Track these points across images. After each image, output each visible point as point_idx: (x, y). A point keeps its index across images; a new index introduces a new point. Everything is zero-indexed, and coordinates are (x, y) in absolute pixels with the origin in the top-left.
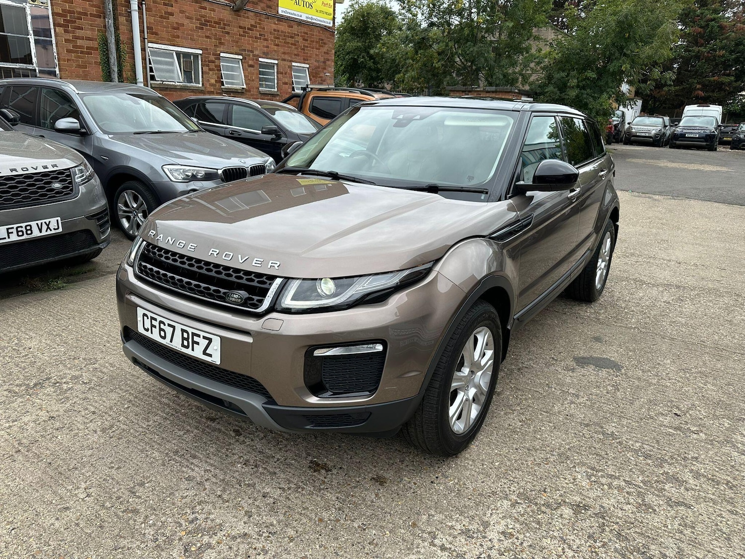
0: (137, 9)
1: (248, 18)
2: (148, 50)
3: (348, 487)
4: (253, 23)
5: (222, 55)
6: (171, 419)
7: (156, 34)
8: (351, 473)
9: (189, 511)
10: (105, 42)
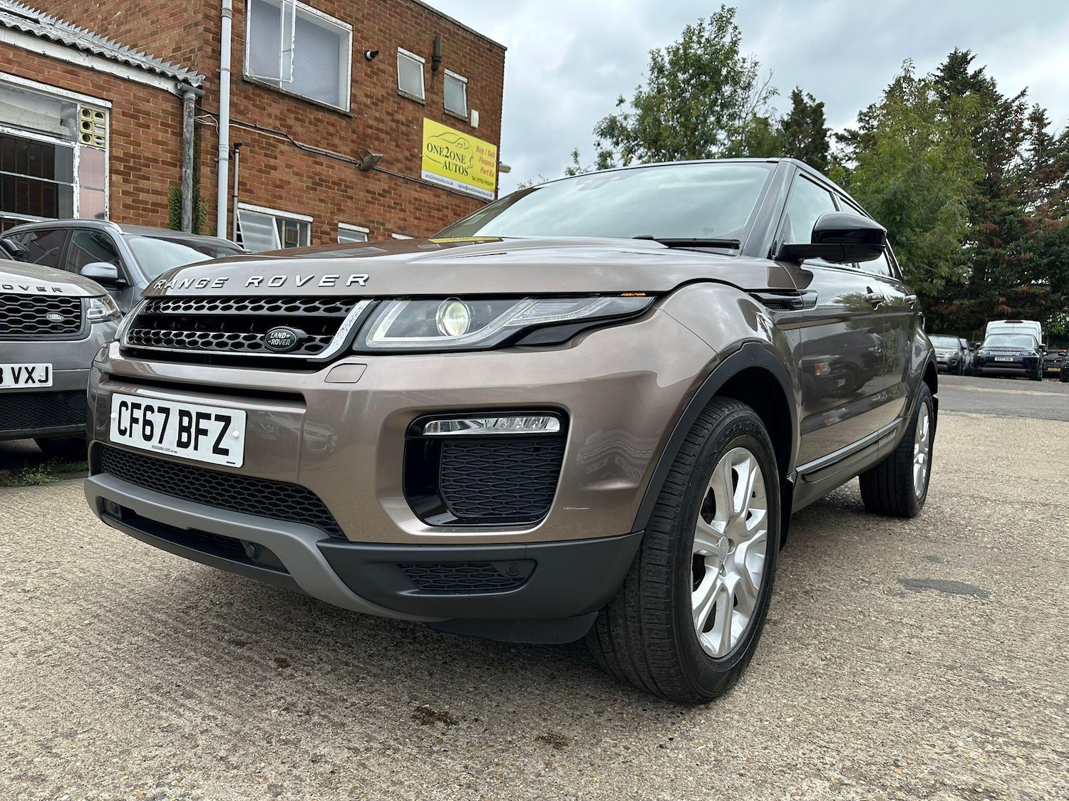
0: (227, 157)
1: (379, 180)
2: (237, 212)
3: (489, 750)
4: (386, 187)
5: (341, 225)
6: (164, 640)
7: (251, 192)
8: (496, 728)
9: (150, 782)
10: (178, 199)
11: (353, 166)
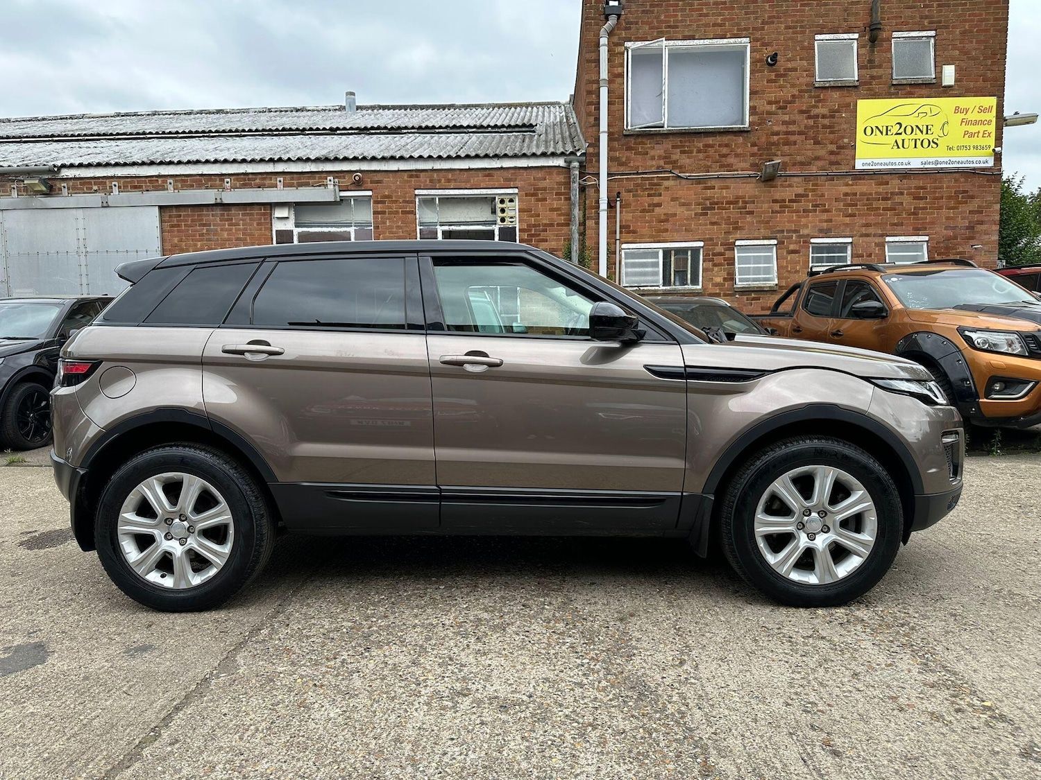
0: (606, 208)
1: (790, 186)
2: (621, 253)
4: (801, 191)
7: (634, 232)
10: (570, 251)
11: (754, 180)
